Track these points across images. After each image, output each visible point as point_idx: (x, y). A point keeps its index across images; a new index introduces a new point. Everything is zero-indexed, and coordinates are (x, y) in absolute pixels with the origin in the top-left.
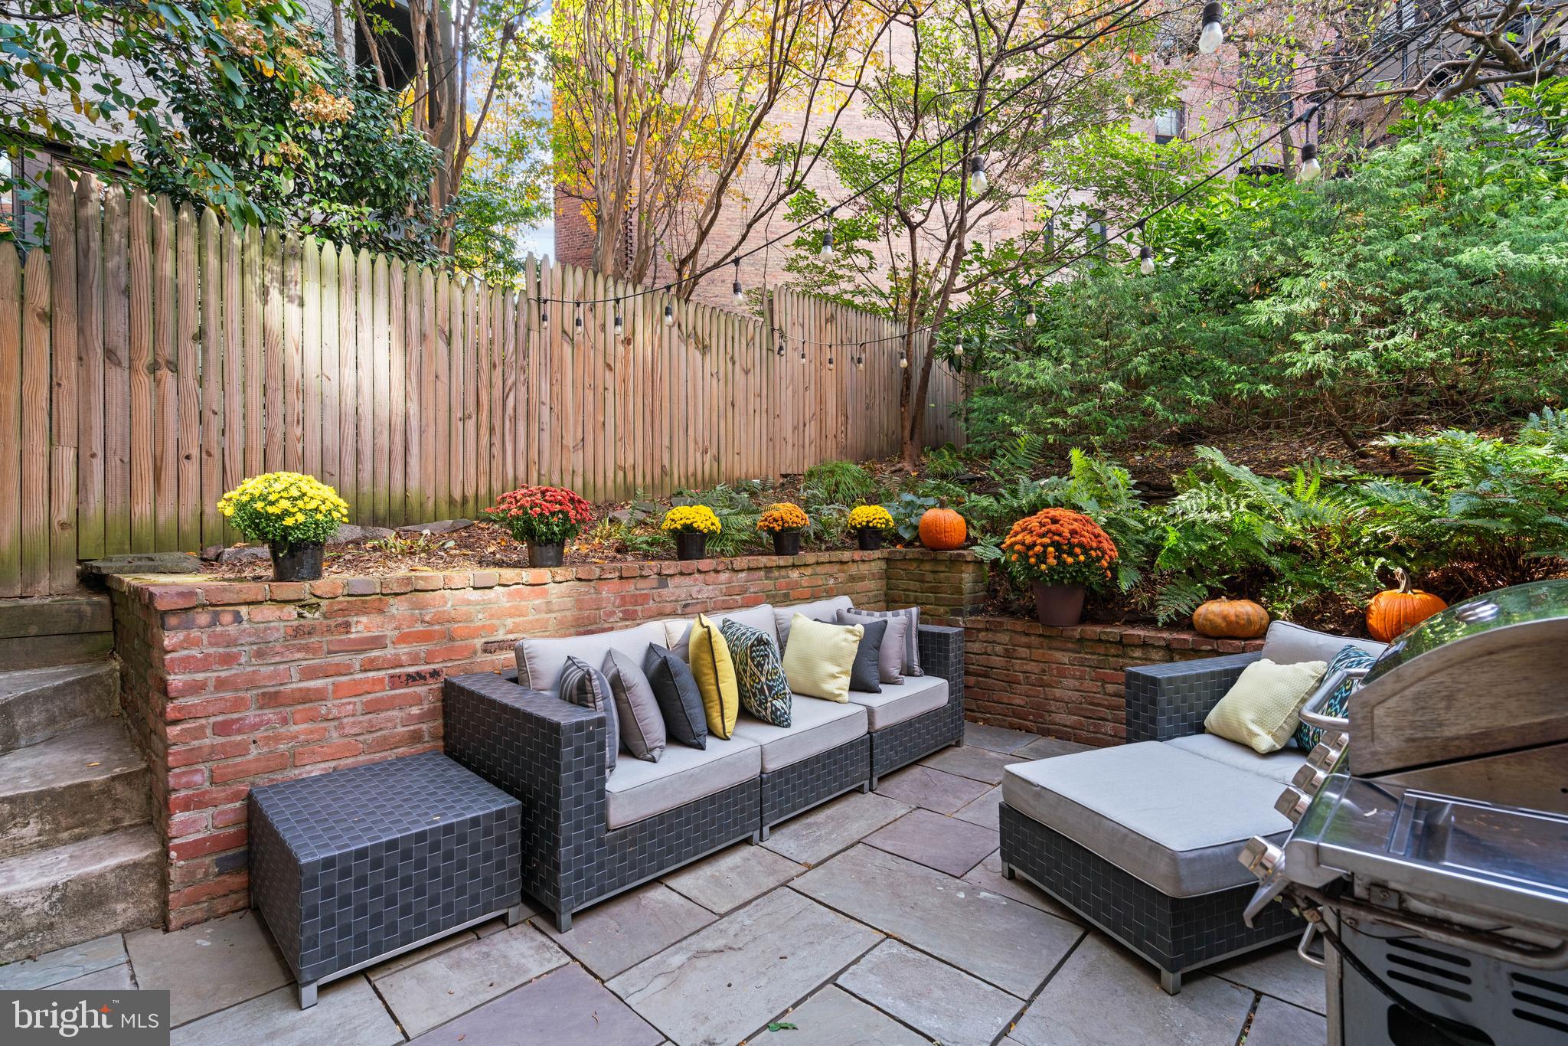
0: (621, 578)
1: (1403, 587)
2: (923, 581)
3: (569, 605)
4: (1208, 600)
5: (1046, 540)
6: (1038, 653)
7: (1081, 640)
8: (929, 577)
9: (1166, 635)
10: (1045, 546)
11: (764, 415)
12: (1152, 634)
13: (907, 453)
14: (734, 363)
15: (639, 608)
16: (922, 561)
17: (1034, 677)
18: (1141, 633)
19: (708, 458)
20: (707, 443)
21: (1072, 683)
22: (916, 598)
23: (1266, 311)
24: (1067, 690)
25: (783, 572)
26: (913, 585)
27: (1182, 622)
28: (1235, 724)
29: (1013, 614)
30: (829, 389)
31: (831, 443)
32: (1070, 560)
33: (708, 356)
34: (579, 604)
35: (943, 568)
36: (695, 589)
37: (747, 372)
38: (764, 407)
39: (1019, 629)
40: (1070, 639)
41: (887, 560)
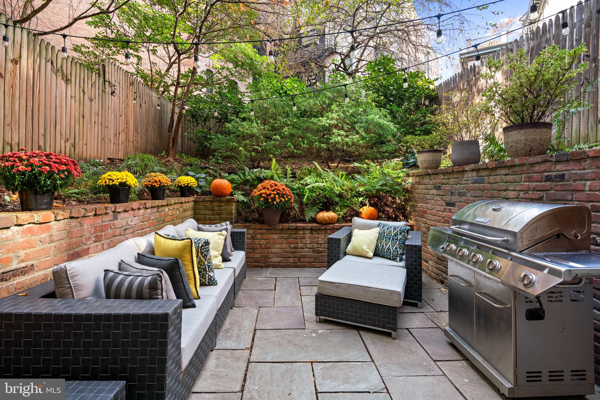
0: (95, 215)
1: (368, 205)
2: (213, 210)
3: (64, 236)
4: (319, 212)
5: (275, 192)
6: (265, 236)
7: (282, 230)
8: (217, 208)
9: (309, 225)
10: (275, 195)
11: (100, 125)
12: (305, 225)
13: (171, 154)
14: (84, 94)
15: (103, 233)
16: (213, 201)
17: (263, 246)
18: (302, 225)
19: (68, 144)
20: (68, 136)
21: (278, 246)
22: (210, 218)
23: (324, 121)
24: (276, 249)
25: (163, 208)
26: (207, 212)
27: (314, 220)
28: (361, 250)
29: (250, 222)
30: (130, 118)
31: (131, 145)
32: (283, 200)
33: (69, 86)
34: (70, 234)
35: (223, 204)
36: (130, 219)
37: (91, 101)
38: (100, 121)
39: (258, 227)
40: (278, 229)
41: (195, 201)
